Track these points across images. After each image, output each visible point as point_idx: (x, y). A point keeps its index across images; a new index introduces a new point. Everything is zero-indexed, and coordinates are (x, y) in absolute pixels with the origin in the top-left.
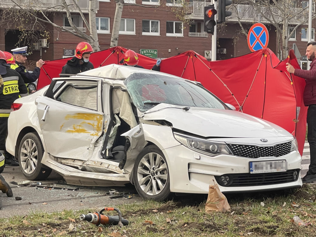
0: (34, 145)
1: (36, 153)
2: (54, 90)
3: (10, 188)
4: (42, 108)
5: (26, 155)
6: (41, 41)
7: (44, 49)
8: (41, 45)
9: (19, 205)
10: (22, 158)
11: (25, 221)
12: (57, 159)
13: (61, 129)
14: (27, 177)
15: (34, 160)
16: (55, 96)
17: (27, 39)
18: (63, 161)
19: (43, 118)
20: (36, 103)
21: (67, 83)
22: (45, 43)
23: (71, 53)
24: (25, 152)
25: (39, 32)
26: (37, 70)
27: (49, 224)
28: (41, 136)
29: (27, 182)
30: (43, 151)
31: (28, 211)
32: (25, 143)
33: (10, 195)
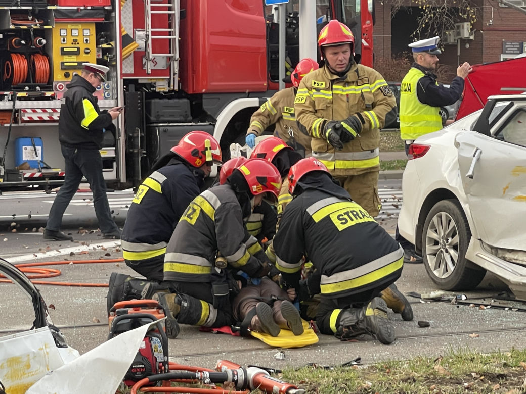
0: (453, 223)
1: (456, 239)
2: (491, 119)
3: (407, 303)
4: (468, 153)
5: (437, 243)
6: (458, 27)
7: (464, 41)
8: (459, 34)
9: (426, 336)
10: (429, 248)
11: (437, 367)
12: (495, 251)
13: (505, 192)
14: (438, 284)
15: (452, 252)
16: (492, 131)
17: (433, 25)
18: (508, 255)
19: (470, 173)
20: (457, 145)
21: (516, 105)
22: (466, 31)
23: (517, 49)
24: (435, 236)
25: (457, 10)
26: (459, 82)
27: (485, 374)
28: (465, 207)
29: (438, 293)
30: (470, 235)
31: (443, 348)
32: (435, 219)
33: (407, 317)
